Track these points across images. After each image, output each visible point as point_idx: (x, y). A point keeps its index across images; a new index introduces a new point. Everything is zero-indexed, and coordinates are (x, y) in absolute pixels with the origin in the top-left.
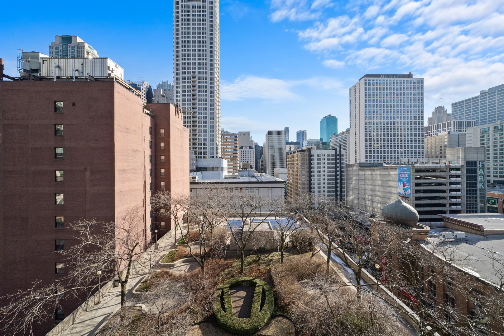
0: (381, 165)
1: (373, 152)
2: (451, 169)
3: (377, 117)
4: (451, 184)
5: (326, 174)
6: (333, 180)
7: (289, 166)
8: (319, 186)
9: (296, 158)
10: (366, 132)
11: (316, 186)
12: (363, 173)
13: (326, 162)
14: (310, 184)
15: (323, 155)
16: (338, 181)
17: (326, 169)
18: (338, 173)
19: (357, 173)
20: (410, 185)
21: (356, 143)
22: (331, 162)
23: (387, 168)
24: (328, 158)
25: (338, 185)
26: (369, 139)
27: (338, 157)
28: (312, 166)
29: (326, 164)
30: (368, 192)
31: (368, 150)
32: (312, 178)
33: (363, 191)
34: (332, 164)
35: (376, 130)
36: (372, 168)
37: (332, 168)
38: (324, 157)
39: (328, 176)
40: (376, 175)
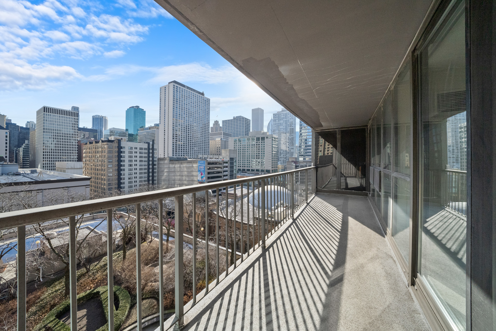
0: (186, 159)
1: (178, 148)
2: (224, 163)
3: (182, 119)
4: (224, 171)
5: (138, 167)
6: (145, 173)
7: (88, 159)
8: (130, 180)
9: (100, 150)
10: (173, 130)
11: (126, 181)
12: (173, 166)
13: (138, 155)
14: (119, 179)
15: (136, 148)
16: (151, 174)
17: (138, 163)
18: (151, 167)
19: (168, 166)
20: (205, 174)
21: (164, 139)
22: (143, 155)
23: (190, 162)
24: (141, 151)
25: (151, 178)
26: (175, 136)
27: (151, 149)
28: (122, 159)
29: (138, 157)
30: (177, 181)
31: (175, 146)
32: (121, 172)
33: (173, 182)
34: (145, 157)
35: (181, 130)
36: (180, 162)
37: (145, 162)
38: (136, 150)
39: (140, 169)
40: (184, 167)
